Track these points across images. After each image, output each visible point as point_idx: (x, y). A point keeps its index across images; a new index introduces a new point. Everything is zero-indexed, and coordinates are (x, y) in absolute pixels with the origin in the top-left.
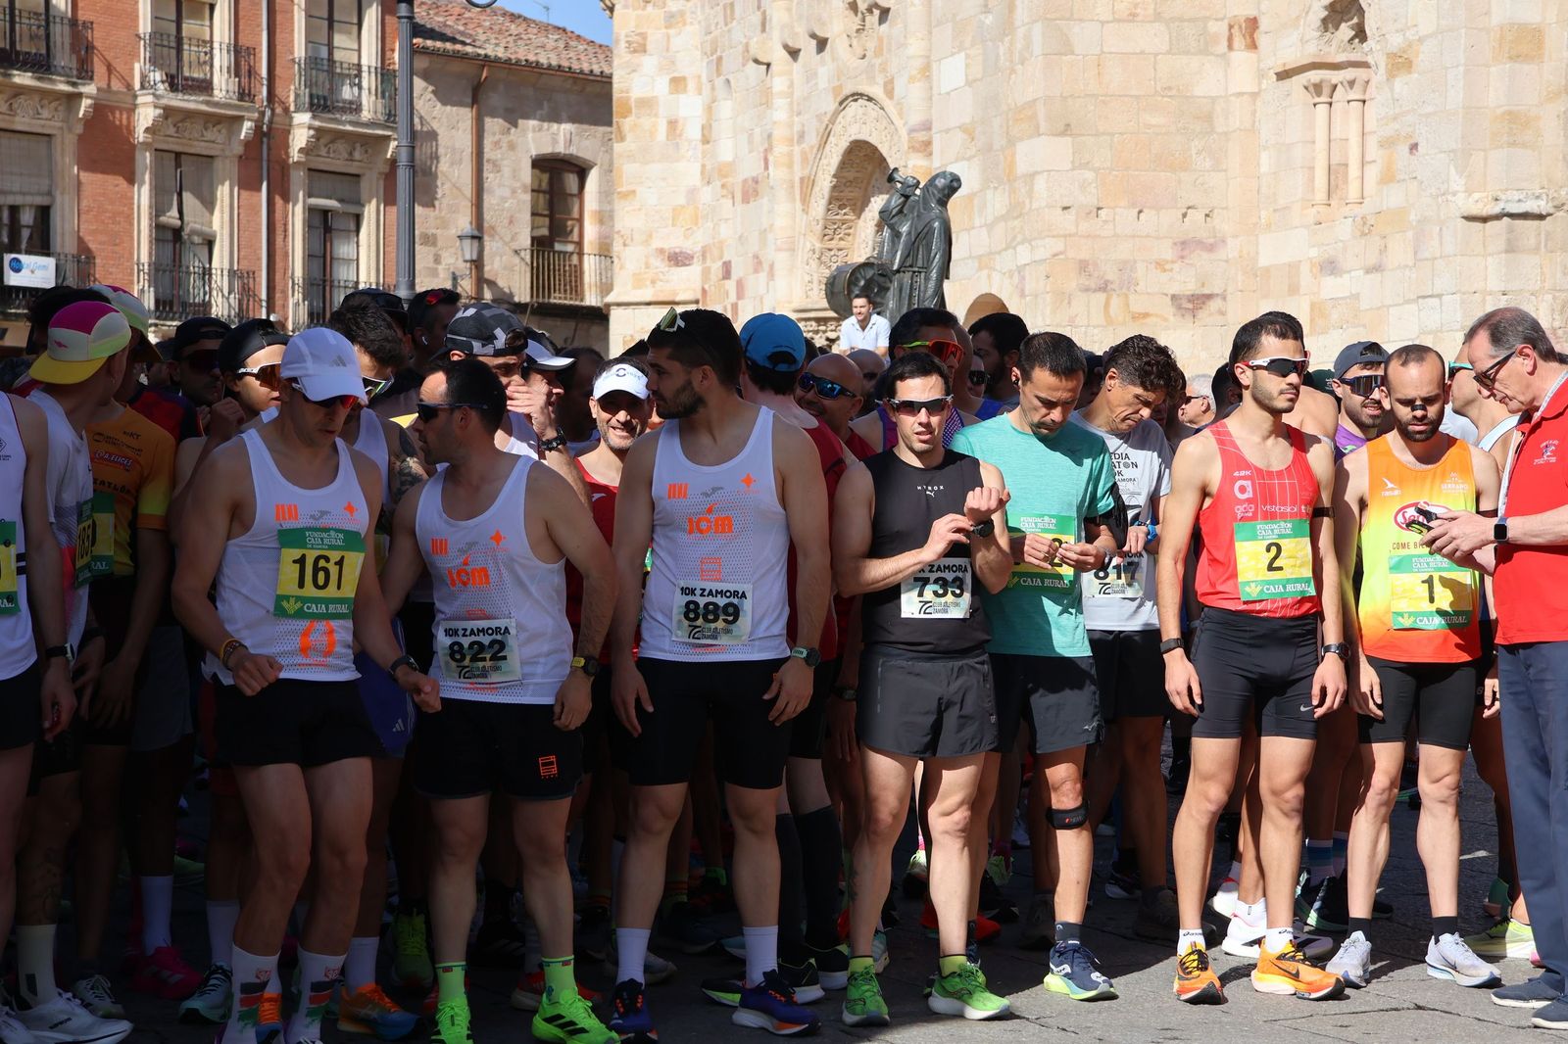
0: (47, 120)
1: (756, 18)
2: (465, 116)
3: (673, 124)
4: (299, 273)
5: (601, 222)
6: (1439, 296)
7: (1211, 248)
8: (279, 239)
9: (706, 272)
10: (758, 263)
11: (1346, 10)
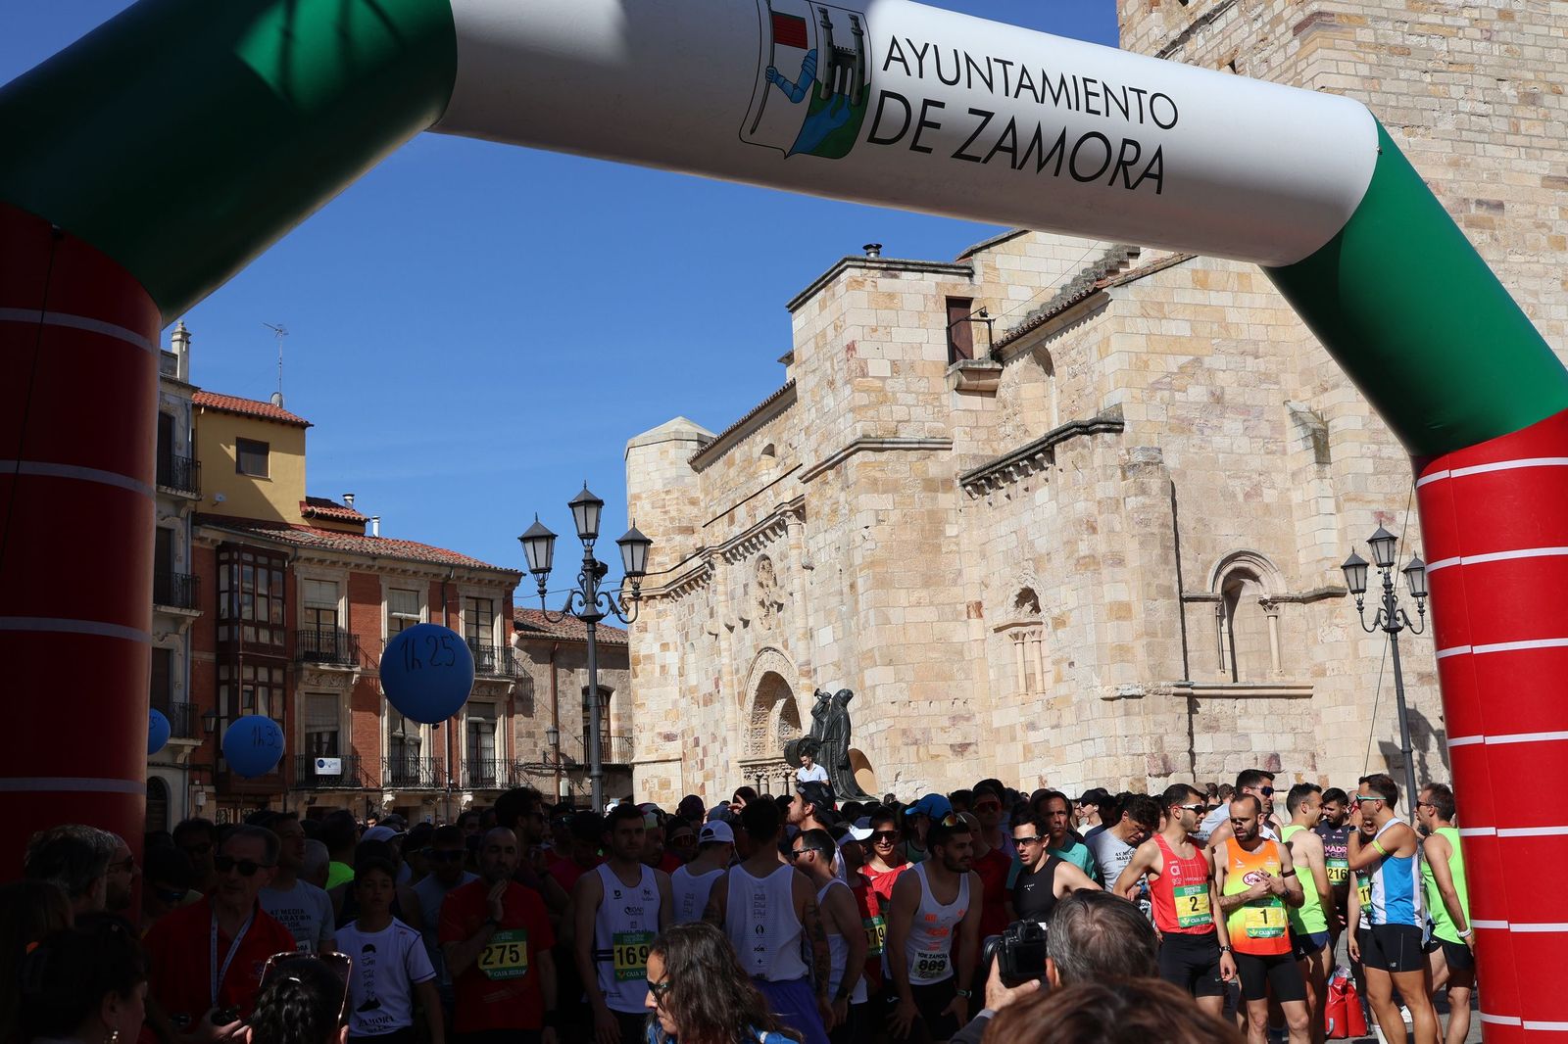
0: (336, 687)
1: (707, 611)
2: (547, 669)
3: (663, 667)
4: (464, 757)
5: (619, 720)
6: (1093, 739)
7: (968, 719)
8: (454, 739)
9: (685, 744)
10: (714, 738)
11: (1027, 596)
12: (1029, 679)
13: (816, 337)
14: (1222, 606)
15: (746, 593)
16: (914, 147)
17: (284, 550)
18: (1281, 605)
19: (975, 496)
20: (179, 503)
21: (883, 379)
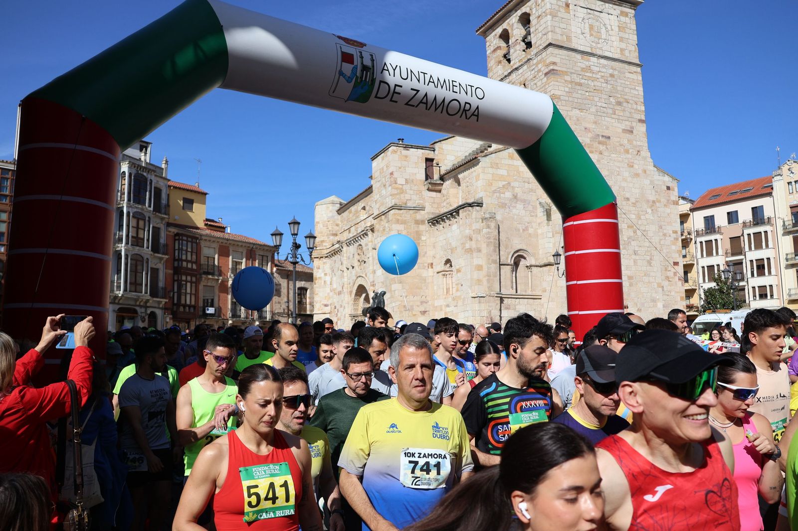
0: (214, 284)
1: (340, 263)
2: (286, 281)
3: (325, 281)
5: (310, 298)
7: (426, 303)
9: (331, 308)
10: (341, 306)
11: (448, 261)
12: (448, 290)
13: (380, 169)
14: (513, 268)
15: (353, 257)
16: (391, 100)
17: (197, 236)
18: (533, 268)
19: (432, 226)
20: (162, 219)
21: (402, 185)
